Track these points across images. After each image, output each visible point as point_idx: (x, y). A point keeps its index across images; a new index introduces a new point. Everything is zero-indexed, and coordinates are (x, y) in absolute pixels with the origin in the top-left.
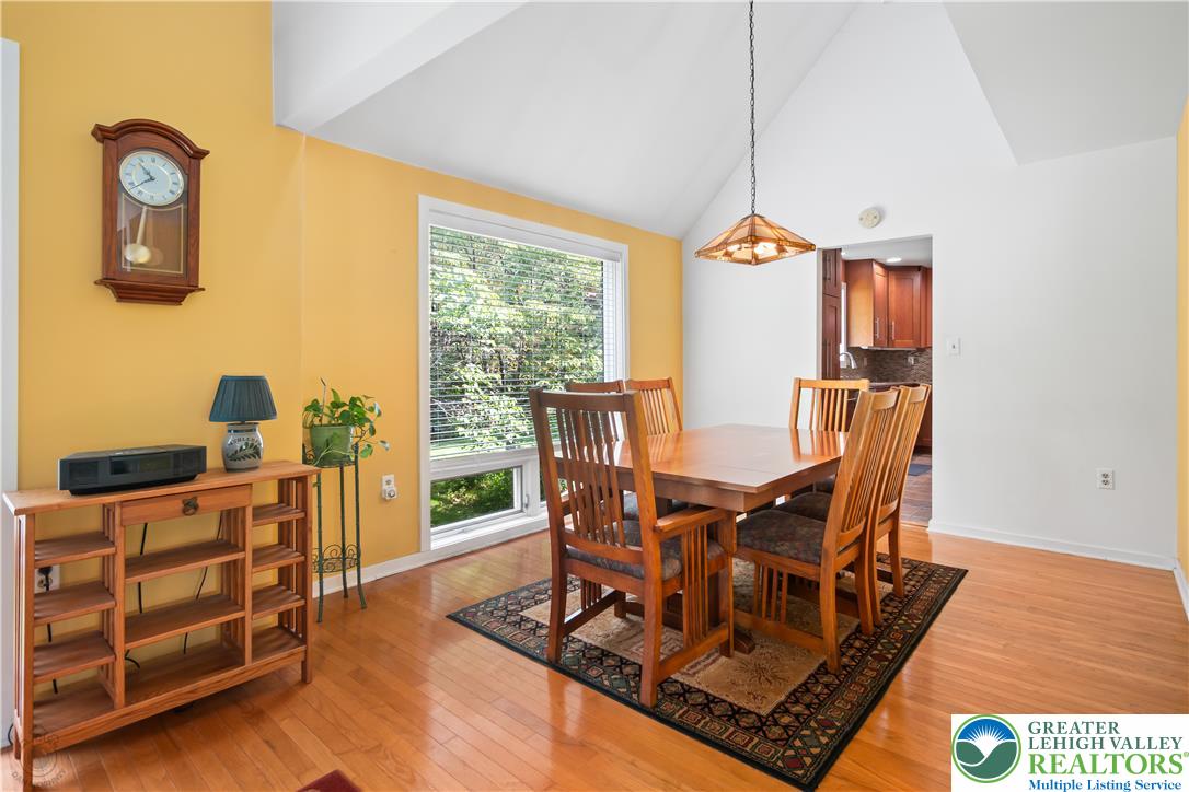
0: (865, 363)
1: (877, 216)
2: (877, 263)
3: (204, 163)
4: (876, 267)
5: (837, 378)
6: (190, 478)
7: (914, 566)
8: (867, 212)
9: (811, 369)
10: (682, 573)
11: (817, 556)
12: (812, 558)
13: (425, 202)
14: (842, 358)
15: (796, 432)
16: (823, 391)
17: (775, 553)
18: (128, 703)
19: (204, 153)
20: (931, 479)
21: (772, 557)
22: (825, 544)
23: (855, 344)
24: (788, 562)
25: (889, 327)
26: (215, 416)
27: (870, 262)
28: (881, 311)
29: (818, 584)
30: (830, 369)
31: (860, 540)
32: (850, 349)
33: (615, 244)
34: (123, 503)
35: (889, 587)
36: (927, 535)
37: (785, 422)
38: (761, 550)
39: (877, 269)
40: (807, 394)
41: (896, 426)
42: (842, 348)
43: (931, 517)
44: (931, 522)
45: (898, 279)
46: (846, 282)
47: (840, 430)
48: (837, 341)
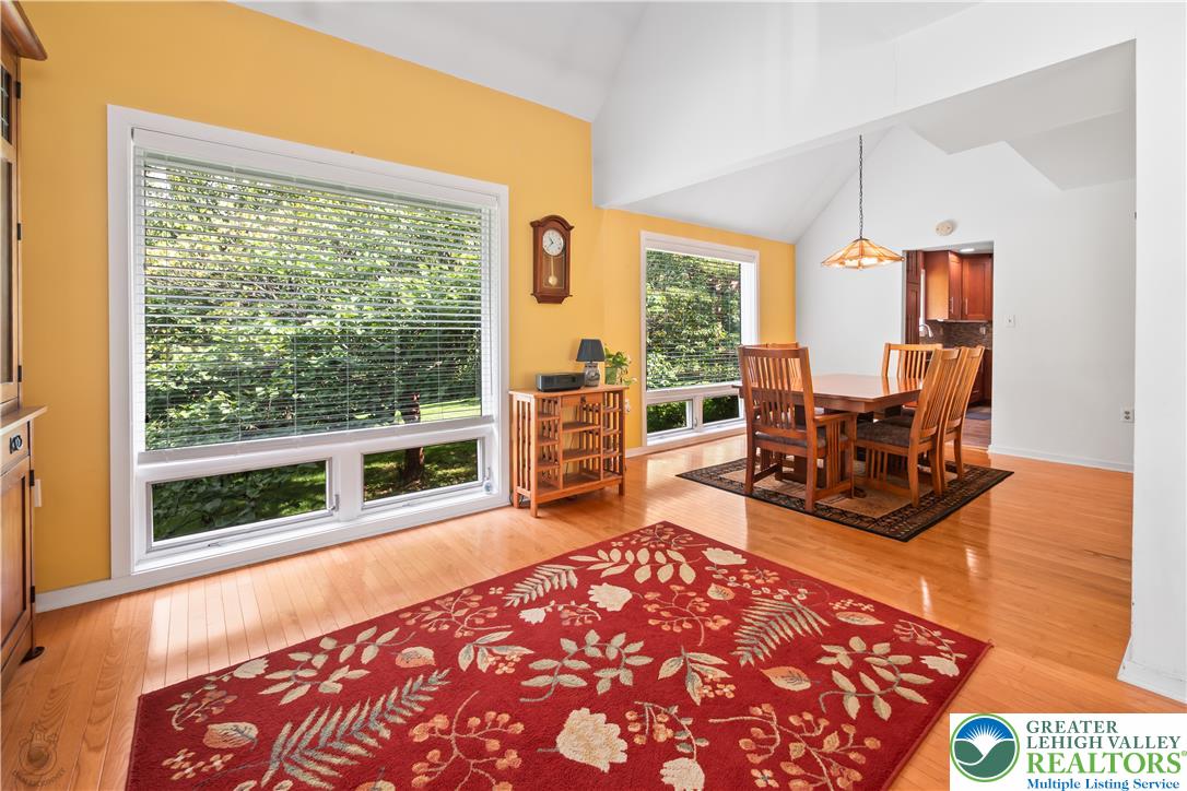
0: (941, 332)
1: (950, 227)
2: (952, 252)
3: (572, 232)
4: (951, 257)
5: (917, 342)
6: (578, 388)
7: (973, 469)
8: (942, 224)
9: (897, 335)
10: (826, 447)
11: (906, 443)
12: (902, 443)
13: (644, 234)
14: (921, 329)
15: (886, 379)
16: (907, 352)
17: (880, 442)
18: (564, 487)
19: (572, 228)
20: (990, 425)
21: (877, 444)
22: (912, 436)
23: (932, 318)
24: (888, 446)
25: (963, 304)
26: (579, 359)
27: (945, 253)
28: (956, 291)
29: (906, 458)
30: (912, 335)
31: (934, 437)
32: (927, 322)
33: (750, 251)
34: (562, 397)
35: (955, 476)
36: (986, 455)
37: (879, 372)
38: (871, 440)
39: (952, 258)
40: (895, 354)
41: (958, 372)
42: (921, 321)
43: (990, 443)
44: (990, 446)
45: (971, 265)
46: (924, 268)
47: (920, 377)
48: (917, 316)
